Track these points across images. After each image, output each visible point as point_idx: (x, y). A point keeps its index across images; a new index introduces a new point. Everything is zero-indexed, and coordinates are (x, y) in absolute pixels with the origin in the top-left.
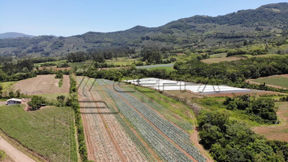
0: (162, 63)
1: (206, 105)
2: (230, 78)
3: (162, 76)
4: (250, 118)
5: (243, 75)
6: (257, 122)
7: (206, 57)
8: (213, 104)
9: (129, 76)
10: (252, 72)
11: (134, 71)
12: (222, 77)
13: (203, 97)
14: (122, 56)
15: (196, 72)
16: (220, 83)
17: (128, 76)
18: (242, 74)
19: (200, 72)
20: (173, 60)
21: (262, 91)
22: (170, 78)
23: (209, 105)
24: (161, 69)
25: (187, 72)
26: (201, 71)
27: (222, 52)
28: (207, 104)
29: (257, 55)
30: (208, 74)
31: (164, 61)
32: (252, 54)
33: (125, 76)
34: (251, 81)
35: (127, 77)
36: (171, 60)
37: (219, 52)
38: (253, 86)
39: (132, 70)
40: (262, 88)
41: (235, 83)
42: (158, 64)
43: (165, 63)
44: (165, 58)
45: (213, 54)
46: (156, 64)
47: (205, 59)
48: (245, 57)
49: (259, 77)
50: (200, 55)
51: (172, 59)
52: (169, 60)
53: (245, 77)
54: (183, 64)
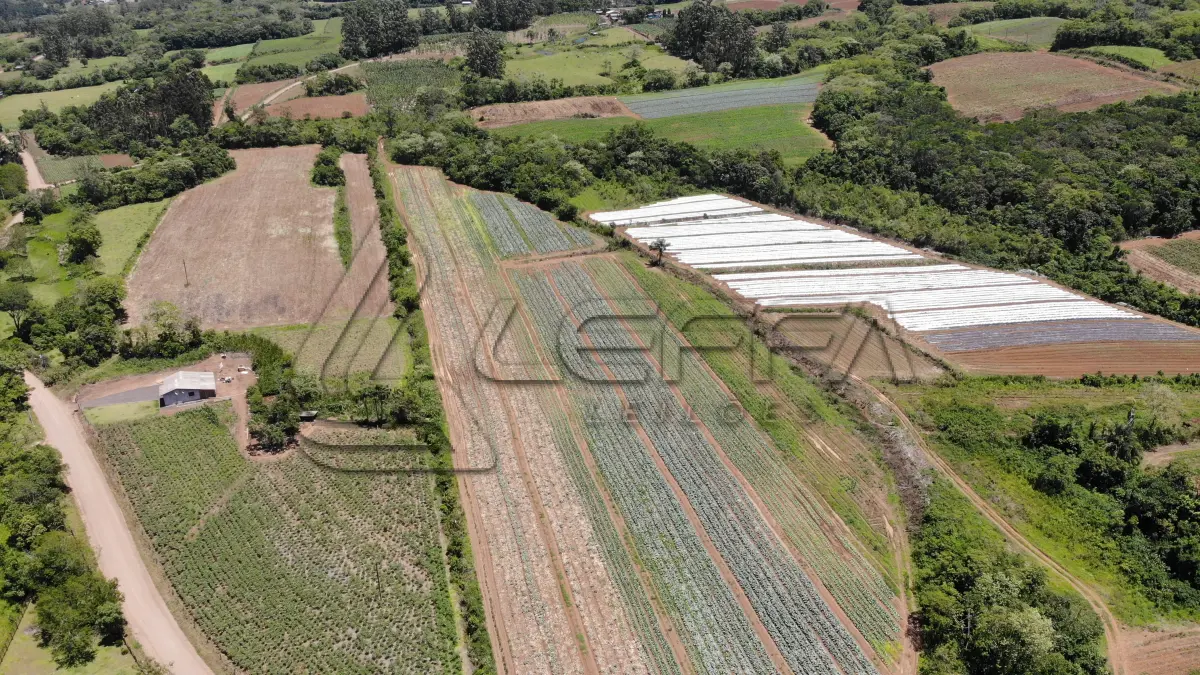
0: (759, 76)
1: (952, 445)
2: (1063, 232)
3: (762, 188)
5: (1118, 220)
7: (961, 47)
8: (982, 446)
9: (619, 178)
11: (639, 154)
12: (1025, 222)
14: (577, 8)
15: (913, 169)
17: (614, 178)
18: (1114, 213)
19: (930, 176)
20: (809, 58)
22: (798, 207)
23: (963, 445)
25: (873, 168)
26: (938, 174)
27: (1035, 13)
28: (954, 441)
30: (966, 196)
31: (769, 66)
33: (600, 178)
35: (608, 180)
36: (801, 56)
37: (1019, 10)
39: (629, 148)
41: (1081, 258)
42: (743, 76)
43: (774, 73)
44: (775, 44)
45: (992, 19)
46: (734, 76)
47: (955, 56)
48: (1137, 67)
50: (932, 37)
51: (806, 54)
52: (794, 57)
53: (1127, 229)
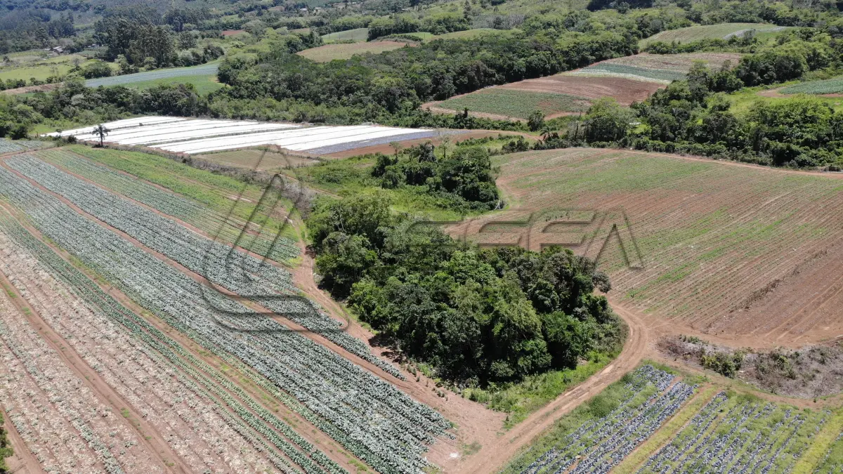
0: (176, 65)
1: (328, 183)
2: (384, 102)
3: (183, 106)
4: (438, 203)
5: (413, 92)
6: (455, 210)
7: (312, 42)
8: (347, 179)
9: (66, 116)
10: (436, 82)
11: (81, 96)
12: (361, 101)
13: (316, 162)
14: (28, 49)
15: (289, 87)
16: (359, 119)
17: (62, 117)
18: (412, 88)
19: (300, 89)
20: (212, 53)
21: (462, 130)
22: (213, 113)
23: (335, 181)
24: (176, 85)
25: (262, 90)
26: (304, 87)
27: (355, 27)
28: (329, 181)
29: (444, 33)
30: (324, 94)
31: (183, 59)
32: (432, 31)
33: (49, 117)
34: (433, 107)
35: (57, 119)
36: (206, 52)
37: (346, 26)
38: (439, 120)
39: (72, 94)
40: (461, 124)
41: (397, 114)
42: (164, 66)
43: (188, 63)
44: (185, 46)
45: (330, 32)
46: (158, 67)
47: (310, 47)
48: (416, 40)
49: (453, 95)
50: (293, 36)
51: (209, 51)
52: (201, 53)
53: (420, 98)
54: (246, 65)
